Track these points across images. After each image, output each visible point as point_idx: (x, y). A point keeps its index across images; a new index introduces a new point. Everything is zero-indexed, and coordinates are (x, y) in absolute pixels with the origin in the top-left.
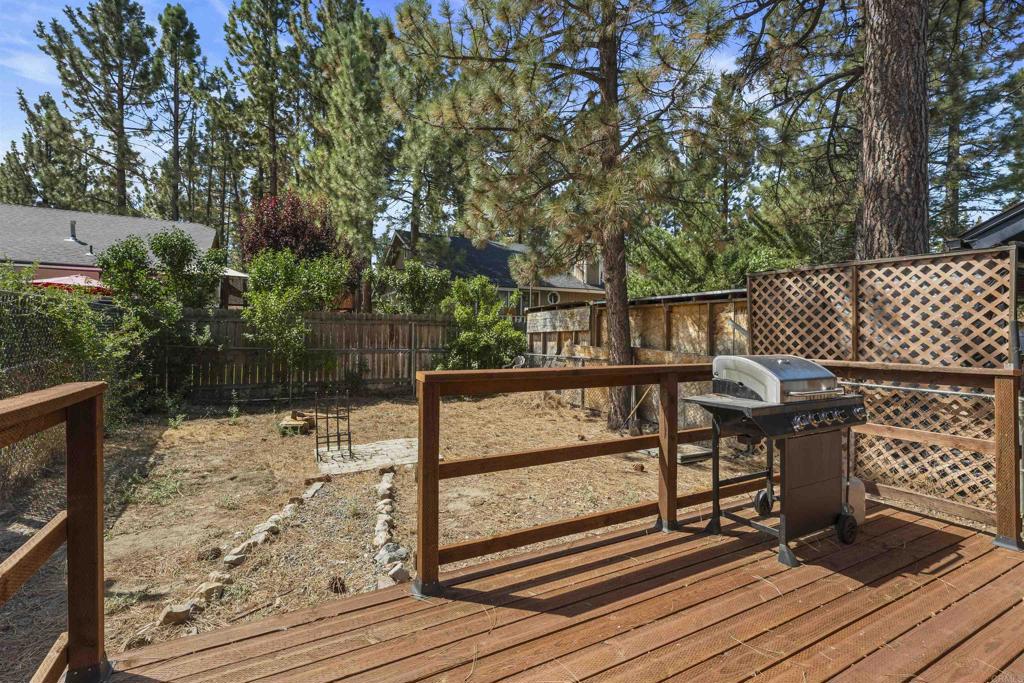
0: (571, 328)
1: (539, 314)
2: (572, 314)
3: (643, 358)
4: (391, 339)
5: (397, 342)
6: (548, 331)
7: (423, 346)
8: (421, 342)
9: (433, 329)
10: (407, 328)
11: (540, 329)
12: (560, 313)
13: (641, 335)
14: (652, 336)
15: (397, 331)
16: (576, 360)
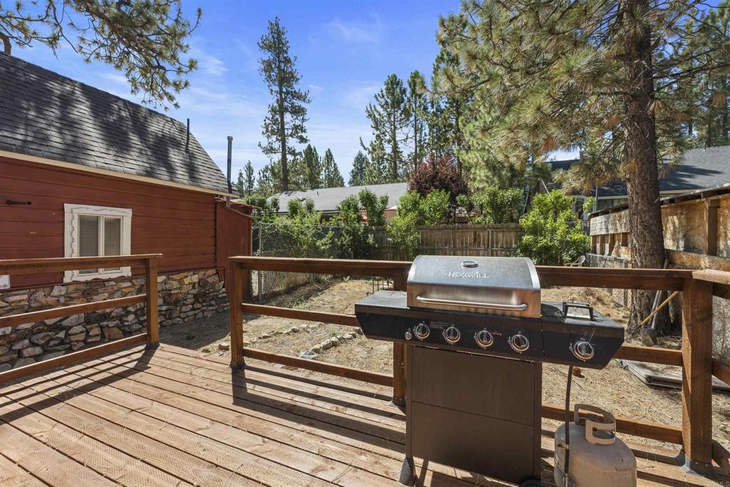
0: (619, 231)
1: (597, 218)
2: (620, 217)
3: (678, 262)
4: (475, 241)
5: (479, 243)
6: (603, 233)
7: (499, 246)
8: (497, 243)
9: (506, 234)
10: (486, 234)
11: (598, 232)
12: (612, 216)
13: (684, 236)
14: (696, 238)
15: (479, 236)
16: (621, 261)
